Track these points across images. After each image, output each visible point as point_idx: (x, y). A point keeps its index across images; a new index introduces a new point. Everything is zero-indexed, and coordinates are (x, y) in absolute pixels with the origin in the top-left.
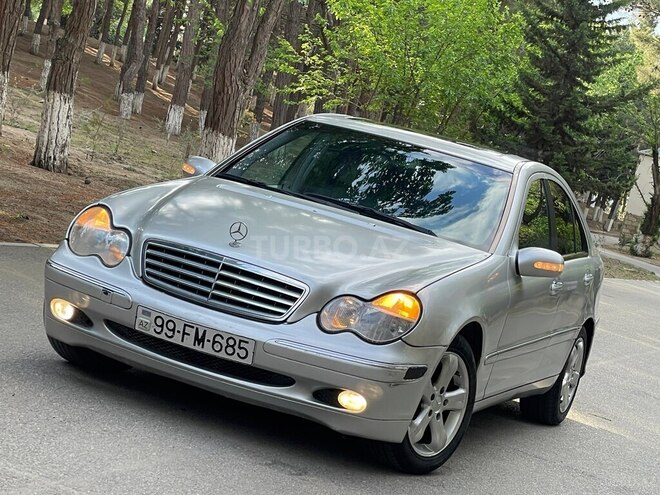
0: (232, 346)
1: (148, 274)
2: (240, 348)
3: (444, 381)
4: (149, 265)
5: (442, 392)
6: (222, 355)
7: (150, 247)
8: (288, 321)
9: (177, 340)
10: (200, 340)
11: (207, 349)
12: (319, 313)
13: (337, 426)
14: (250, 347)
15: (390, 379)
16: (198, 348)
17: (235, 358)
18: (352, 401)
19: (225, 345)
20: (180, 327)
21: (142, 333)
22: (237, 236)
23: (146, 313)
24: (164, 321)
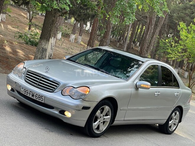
0: (40, 98)
1: (26, 79)
2: (41, 98)
3: (104, 113)
4: (27, 77)
5: (103, 116)
6: (37, 100)
7: (28, 72)
8: (54, 92)
9: (28, 95)
10: (33, 96)
11: (34, 98)
12: (62, 90)
13: (65, 121)
14: (43, 98)
15: (77, 109)
16: (32, 98)
17: (40, 101)
18: (68, 114)
19: (38, 97)
20: (29, 92)
21: (22, 93)
22: (47, 70)
23: (23, 88)
24: (26, 90)
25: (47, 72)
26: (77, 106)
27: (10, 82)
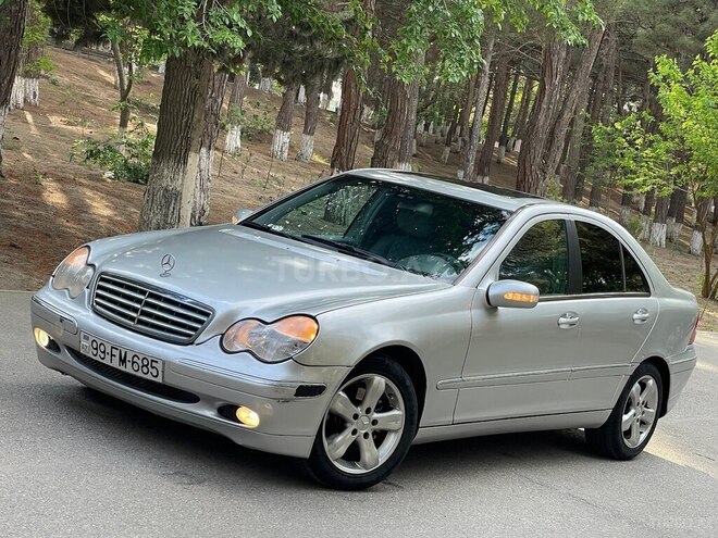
0: (146, 366)
1: (97, 303)
2: (153, 367)
3: (372, 400)
4: (98, 296)
6: (140, 374)
7: (102, 280)
8: (196, 342)
9: (107, 361)
10: (123, 361)
11: (129, 369)
12: (223, 335)
14: (159, 366)
15: (278, 396)
16: (122, 368)
17: (149, 377)
18: (249, 417)
19: (141, 365)
20: (108, 350)
21: (85, 356)
22: (167, 268)
23: (86, 338)
24: (98, 342)
25: (165, 275)
26: (279, 386)
27: (42, 317)
